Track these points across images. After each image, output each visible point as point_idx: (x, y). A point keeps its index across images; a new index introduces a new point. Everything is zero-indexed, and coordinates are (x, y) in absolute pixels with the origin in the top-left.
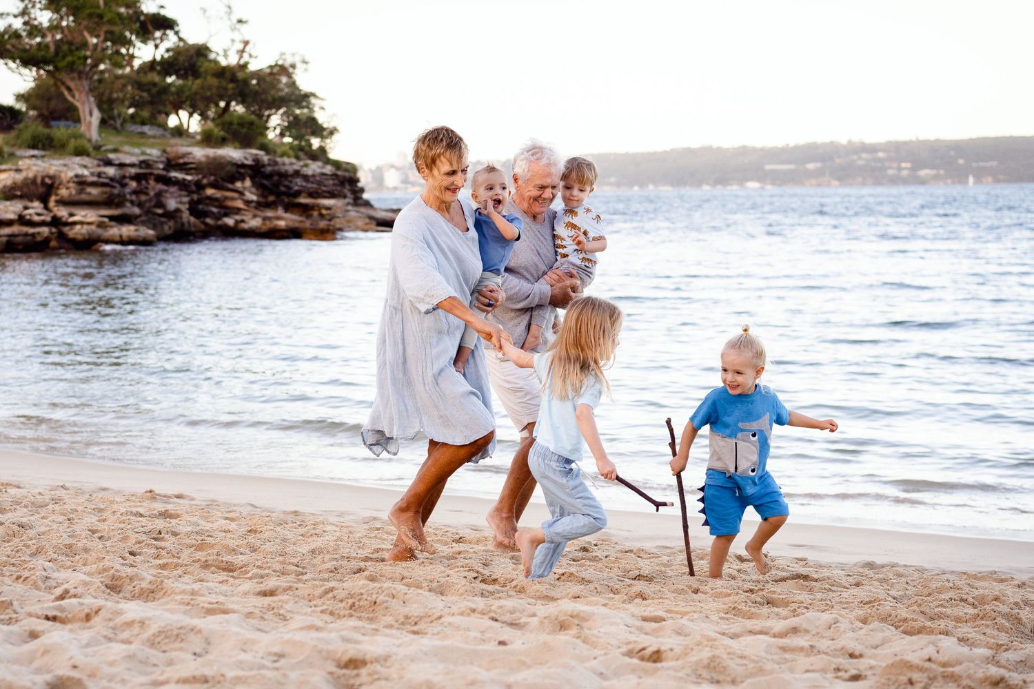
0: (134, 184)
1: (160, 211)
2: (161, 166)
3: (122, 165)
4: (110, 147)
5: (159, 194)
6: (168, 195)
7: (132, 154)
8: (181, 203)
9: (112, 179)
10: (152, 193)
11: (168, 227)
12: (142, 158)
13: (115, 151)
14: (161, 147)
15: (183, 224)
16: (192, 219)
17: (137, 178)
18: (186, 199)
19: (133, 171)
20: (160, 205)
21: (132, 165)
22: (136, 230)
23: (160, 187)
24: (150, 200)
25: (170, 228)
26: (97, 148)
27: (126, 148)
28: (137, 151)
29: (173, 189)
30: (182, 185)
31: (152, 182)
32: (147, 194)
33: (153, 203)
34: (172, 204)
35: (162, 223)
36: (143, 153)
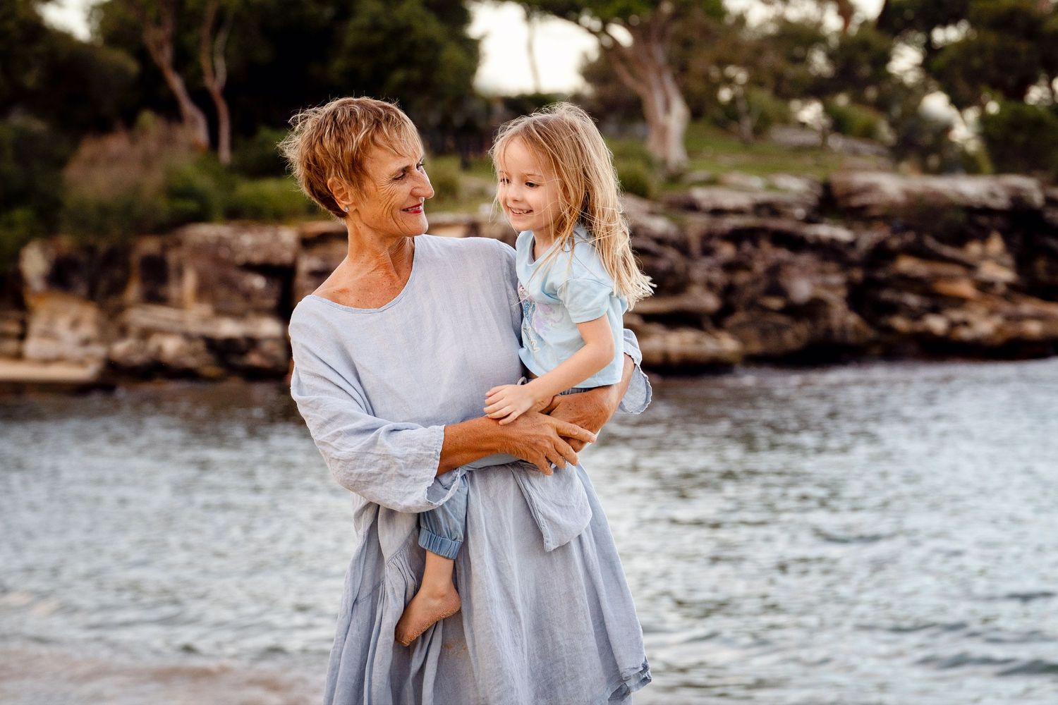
0: (727, 251)
1: (775, 303)
2: (800, 212)
3: (718, 212)
4: (701, 174)
5: (775, 270)
6: (794, 270)
7: (741, 189)
8: (828, 287)
9: (661, 241)
10: (759, 267)
11: (794, 335)
12: (764, 196)
13: (712, 182)
14: (819, 176)
15: (829, 331)
16: (853, 319)
17: (735, 237)
18: (836, 279)
19: (730, 223)
20: (777, 290)
21: (739, 212)
22: (698, 342)
23: (783, 254)
24: (755, 282)
25: (797, 337)
26: (675, 178)
27: (735, 178)
28: (756, 182)
29: (805, 259)
30: (829, 251)
31: (766, 246)
32: (748, 268)
33: (762, 286)
34: (802, 288)
35: (780, 329)
36: (771, 187)
